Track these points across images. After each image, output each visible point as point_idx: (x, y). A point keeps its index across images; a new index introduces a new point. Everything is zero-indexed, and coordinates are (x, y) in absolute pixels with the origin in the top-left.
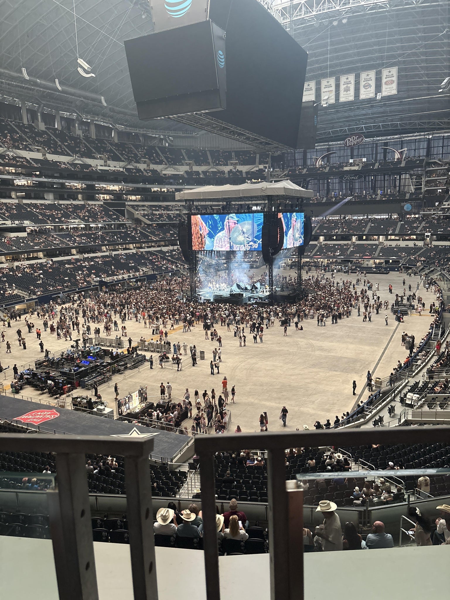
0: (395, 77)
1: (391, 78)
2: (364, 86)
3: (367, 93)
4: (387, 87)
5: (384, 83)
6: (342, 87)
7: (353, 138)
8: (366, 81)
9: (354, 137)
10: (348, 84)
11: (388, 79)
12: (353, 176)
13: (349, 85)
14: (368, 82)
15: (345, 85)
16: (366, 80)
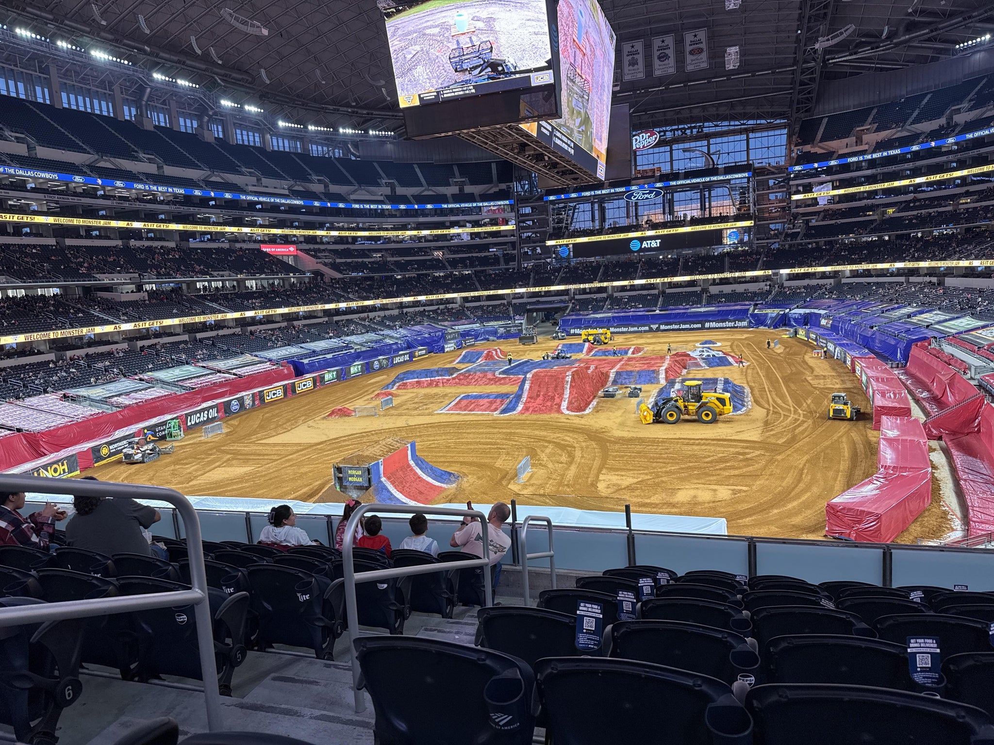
0: (704, 43)
5: (688, 53)
7: (643, 136)
9: (644, 134)
12: (646, 194)
14: (665, 51)
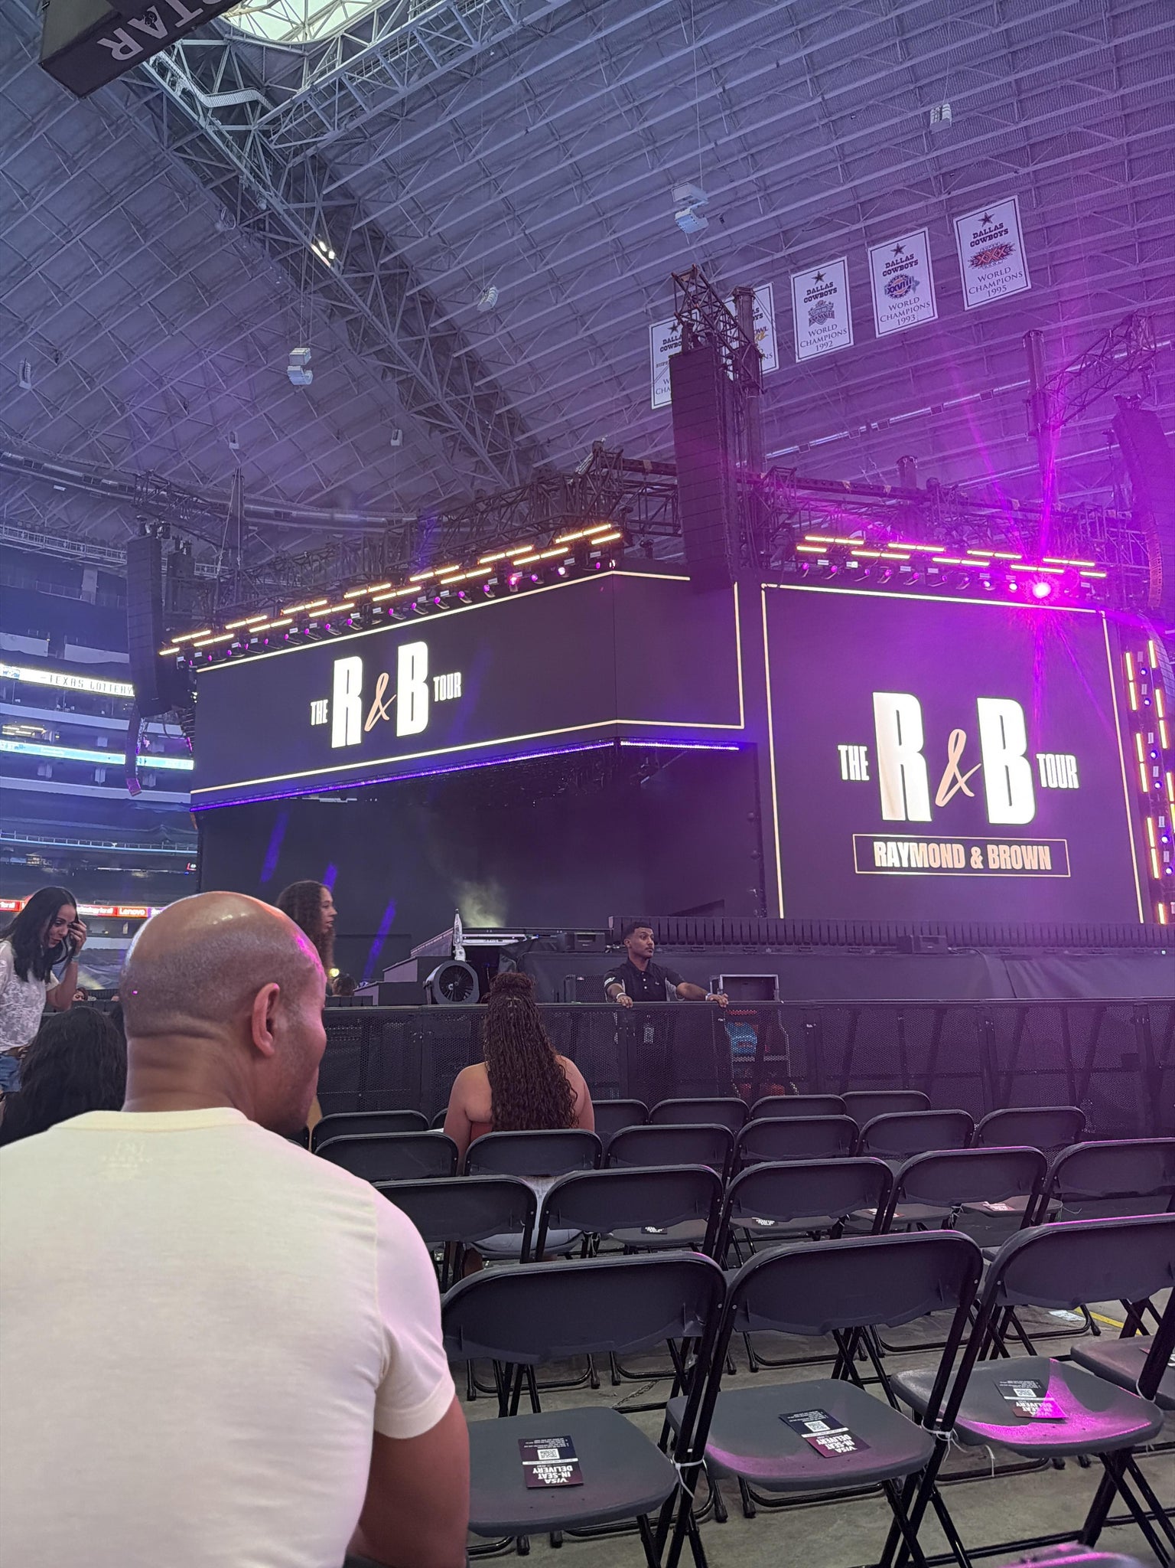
1: (994, 241)
2: (891, 290)
3: (904, 308)
4: (981, 271)
6: (802, 311)
8: (895, 270)
10: (822, 295)
11: (982, 245)
13: (826, 299)
15: (814, 302)
16: (892, 267)
